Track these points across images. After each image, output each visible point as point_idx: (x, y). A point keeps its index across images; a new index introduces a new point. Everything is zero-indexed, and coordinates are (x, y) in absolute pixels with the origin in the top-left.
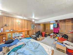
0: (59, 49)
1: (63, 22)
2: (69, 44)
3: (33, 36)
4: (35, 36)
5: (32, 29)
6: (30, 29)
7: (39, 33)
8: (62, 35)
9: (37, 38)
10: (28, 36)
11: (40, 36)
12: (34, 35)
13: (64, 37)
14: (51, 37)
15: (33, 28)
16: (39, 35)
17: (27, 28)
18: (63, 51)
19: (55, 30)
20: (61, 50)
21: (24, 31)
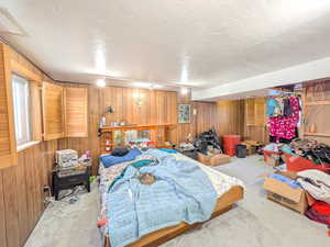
0: (276, 198)
1: (318, 91)
2: (319, 182)
3: (185, 145)
4: (191, 146)
5: (182, 121)
6: (174, 122)
7: (211, 138)
8: (305, 148)
9: (200, 155)
10: (168, 144)
11: (210, 148)
12: (188, 141)
13: (310, 157)
14: (265, 160)
15: (185, 119)
16: (210, 144)
17: (165, 119)
18: (292, 206)
19: (276, 128)
20: (285, 199)
21: (153, 127)
